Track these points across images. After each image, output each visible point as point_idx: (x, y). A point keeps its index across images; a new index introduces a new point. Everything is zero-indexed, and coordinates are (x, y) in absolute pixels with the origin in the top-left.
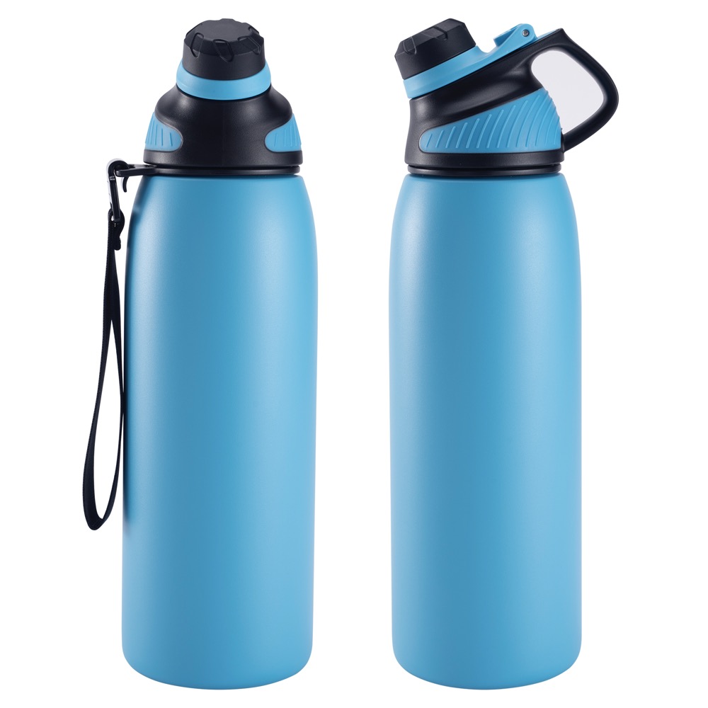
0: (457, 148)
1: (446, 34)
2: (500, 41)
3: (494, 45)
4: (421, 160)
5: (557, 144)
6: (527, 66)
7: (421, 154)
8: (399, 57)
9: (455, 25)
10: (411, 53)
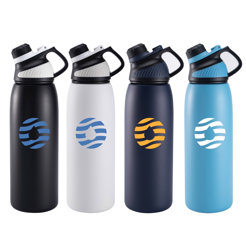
0: (201, 76)
1: (199, 48)
2: (212, 49)
3: (211, 50)
4: (192, 79)
5: (227, 75)
6: (219, 56)
7: (192, 78)
8: (187, 53)
9: (201, 45)
10: (190, 52)
